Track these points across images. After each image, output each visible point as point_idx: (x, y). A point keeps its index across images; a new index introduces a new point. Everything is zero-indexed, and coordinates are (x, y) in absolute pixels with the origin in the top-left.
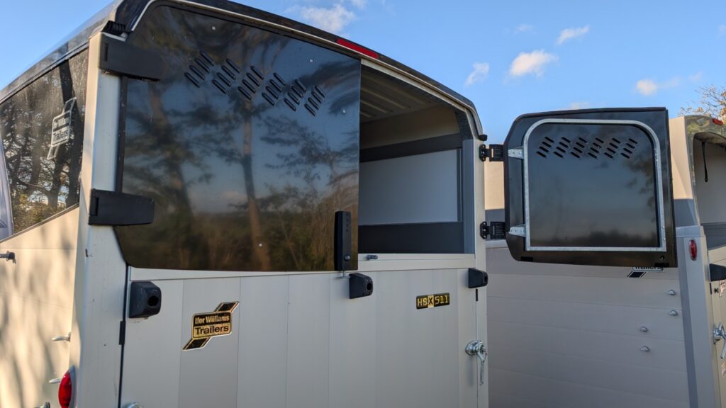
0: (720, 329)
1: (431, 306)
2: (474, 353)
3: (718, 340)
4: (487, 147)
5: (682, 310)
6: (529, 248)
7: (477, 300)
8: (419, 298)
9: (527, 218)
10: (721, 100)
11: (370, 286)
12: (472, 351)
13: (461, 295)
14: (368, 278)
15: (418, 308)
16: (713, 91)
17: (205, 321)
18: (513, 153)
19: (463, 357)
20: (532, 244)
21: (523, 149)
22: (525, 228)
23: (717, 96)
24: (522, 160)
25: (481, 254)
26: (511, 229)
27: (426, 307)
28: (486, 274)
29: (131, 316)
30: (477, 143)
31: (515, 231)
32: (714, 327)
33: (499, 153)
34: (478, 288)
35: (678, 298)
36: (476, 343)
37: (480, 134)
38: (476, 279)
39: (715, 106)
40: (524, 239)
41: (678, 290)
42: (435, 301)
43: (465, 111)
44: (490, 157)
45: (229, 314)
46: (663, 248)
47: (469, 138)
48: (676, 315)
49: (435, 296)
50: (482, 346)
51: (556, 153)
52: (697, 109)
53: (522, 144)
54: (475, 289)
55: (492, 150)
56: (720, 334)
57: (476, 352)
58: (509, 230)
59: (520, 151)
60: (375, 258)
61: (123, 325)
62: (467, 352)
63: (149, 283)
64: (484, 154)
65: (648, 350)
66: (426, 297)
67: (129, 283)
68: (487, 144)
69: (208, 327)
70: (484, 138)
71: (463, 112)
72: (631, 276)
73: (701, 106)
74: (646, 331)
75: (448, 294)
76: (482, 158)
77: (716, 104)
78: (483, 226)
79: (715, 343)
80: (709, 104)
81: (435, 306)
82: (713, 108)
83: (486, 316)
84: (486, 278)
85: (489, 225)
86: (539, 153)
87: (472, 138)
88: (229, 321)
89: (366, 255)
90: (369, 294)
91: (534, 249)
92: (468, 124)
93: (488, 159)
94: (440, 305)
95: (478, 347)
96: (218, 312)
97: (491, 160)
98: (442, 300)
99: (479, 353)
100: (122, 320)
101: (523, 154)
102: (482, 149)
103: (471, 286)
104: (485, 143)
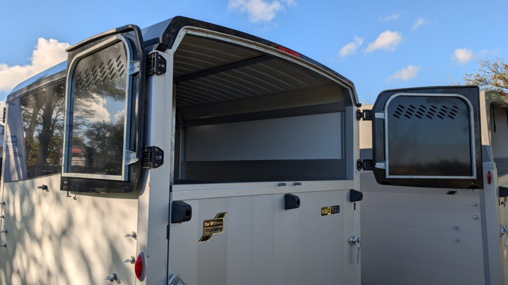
0: (505, 227)
1: (329, 214)
2: (353, 243)
3: (503, 234)
4: (362, 111)
5: (481, 215)
6: (388, 176)
7: (355, 209)
8: (323, 209)
9: (387, 157)
10: (492, 69)
11: (298, 202)
12: (352, 242)
13: (346, 207)
14: (297, 197)
15: (322, 215)
16: (487, 62)
17: (210, 224)
18: (378, 115)
19: (347, 245)
20: (390, 174)
21: (384, 113)
22: (386, 164)
23: (490, 66)
24: (384, 120)
25: (357, 180)
26: (377, 164)
27: (327, 214)
28: (361, 193)
29: (172, 222)
30: (355, 108)
31: (379, 165)
32: (501, 226)
33: (369, 115)
34: (356, 202)
35: (478, 208)
36: (354, 237)
37: (357, 103)
38: (355, 196)
39: (488, 73)
40: (385, 170)
41: (478, 203)
42: (332, 211)
43: (349, 88)
44: (363, 117)
45: (222, 220)
46: (474, 177)
47: (350, 106)
48: (477, 218)
49: (331, 207)
50: (358, 238)
51: (405, 115)
52: (476, 75)
53: (384, 109)
54: (353, 203)
55: (365, 113)
56: (505, 231)
57: (355, 242)
58: (375, 165)
59: (383, 114)
60: (300, 184)
61: (168, 227)
62: (349, 242)
63: (181, 202)
64: (360, 115)
65: (458, 241)
66: (327, 208)
67: (171, 202)
68: (361, 109)
69: (211, 228)
70: (359, 105)
71: (348, 89)
72: (448, 194)
73: (479, 72)
74: (457, 228)
75: (339, 206)
76: (358, 119)
77: (489, 71)
78: (359, 162)
79: (501, 236)
80: (485, 72)
81: (332, 213)
82: (487, 74)
83: (360, 220)
84: (362, 196)
85: (362, 161)
86: (394, 115)
87: (352, 105)
88: (222, 225)
89: (293, 182)
90: (298, 207)
91: (391, 177)
92: (350, 97)
93: (362, 119)
94: (334, 213)
95: (356, 238)
96: (216, 219)
97: (364, 120)
98: (336, 210)
99: (356, 243)
100: (168, 224)
101: (385, 116)
102: (358, 112)
103: (351, 201)
104: (360, 108)
